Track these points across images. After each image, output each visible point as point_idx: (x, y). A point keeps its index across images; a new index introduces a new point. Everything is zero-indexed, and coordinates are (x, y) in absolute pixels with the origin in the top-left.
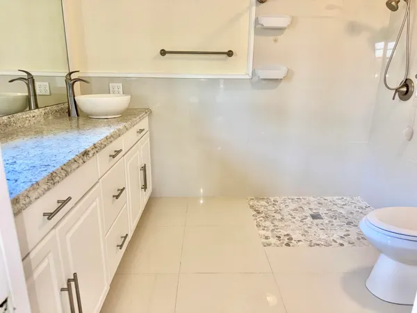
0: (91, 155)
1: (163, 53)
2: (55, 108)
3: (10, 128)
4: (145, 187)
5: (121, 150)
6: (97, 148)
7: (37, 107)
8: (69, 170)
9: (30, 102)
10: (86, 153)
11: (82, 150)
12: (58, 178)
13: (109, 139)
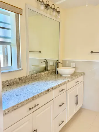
0: (50, 91)
1: (92, 52)
2: (52, 71)
3: (36, 77)
4: (77, 103)
5: (64, 89)
6: (53, 89)
7: (47, 70)
8: (40, 96)
9: (46, 69)
10: (48, 90)
11: (47, 89)
12: (35, 98)
13: (59, 86)
